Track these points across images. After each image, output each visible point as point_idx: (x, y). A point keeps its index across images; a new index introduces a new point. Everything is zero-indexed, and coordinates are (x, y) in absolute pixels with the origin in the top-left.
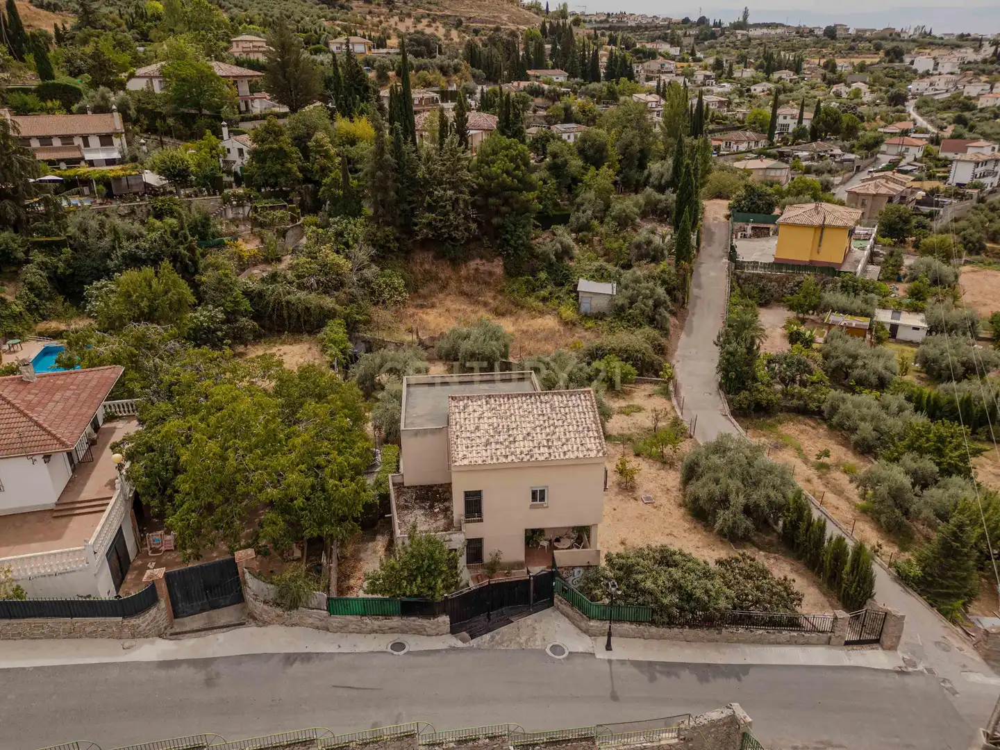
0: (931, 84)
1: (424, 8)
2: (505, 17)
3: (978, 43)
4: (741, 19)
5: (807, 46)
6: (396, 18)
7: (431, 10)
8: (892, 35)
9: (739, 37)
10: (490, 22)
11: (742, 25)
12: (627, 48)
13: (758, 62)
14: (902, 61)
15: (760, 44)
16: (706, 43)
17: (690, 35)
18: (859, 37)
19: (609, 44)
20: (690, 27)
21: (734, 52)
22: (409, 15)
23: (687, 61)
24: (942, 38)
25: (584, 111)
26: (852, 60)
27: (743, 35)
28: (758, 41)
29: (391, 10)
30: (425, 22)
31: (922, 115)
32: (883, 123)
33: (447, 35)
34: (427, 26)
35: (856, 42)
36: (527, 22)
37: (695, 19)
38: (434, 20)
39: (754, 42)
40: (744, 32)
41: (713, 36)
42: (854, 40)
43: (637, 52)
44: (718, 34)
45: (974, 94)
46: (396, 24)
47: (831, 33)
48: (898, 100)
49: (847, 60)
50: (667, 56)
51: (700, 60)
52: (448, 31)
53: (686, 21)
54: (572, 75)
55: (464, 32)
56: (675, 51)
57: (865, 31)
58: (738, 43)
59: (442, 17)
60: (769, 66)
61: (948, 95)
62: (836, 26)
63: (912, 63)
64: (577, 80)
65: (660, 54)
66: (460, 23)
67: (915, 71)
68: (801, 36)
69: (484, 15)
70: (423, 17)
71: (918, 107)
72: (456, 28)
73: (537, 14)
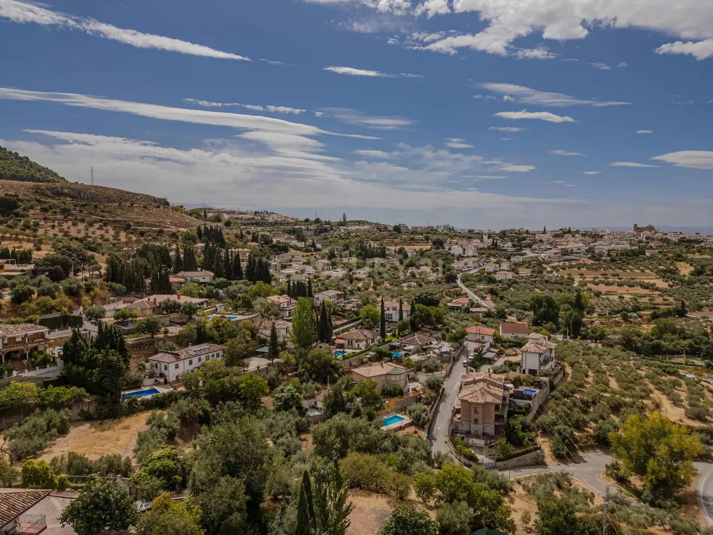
0: (466, 264)
1: (98, 215)
2: (168, 221)
3: (480, 235)
4: (342, 220)
5: (385, 238)
6: (70, 223)
7: (104, 217)
8: (432, 231)
9: (343, 231)
10: (156, 226)
11: (343, 223)
12: (266, 243)
13: (358, 252)
14: (443, 248)
15: (356, 236)
16: (322, 235)
17: (310, 230)
18: (415, 232)
19: (252, 241)
20: (311, 224)
21: (341, 241)
22: (83, 221)
23: (311, 251)
24: (460, 233)
25: (218, 327)
26: (415, 247)
27: (344, 230)
28: (354, 234)
29: (66, 217)
30: (97, 225)
31: (467, 287)
32: (449, 298)
33: (116, 237)
34: (98, 229)
35: (413, 235)
36: (187, 225)
37: (313, 219)
38: (105, 225)
39: (352, 234)
40: (345, 228)
41: (326, 230)
42: (411, 234)
43: (273, 247)
44: (329, 229)
45: (491, 270)
46: (69, 228)
47: (397, 229)
48: (451, 279)
49: (412, 247)
50: (296, 248)
51: (319, 250)
52: (117, 234)
53: (307, 220)
54: (218, 275)
55: (132, 233)
56: (301, 245)
57: (417, 228)
58: (342, 235)
59: (114, 222)
60: (365, 254)
61: (477, 270)
62: (399, 225)
63: (450, 249)
64: (222, 279)
65: (291, 247)
66: (129, 226)
67: (453, 255)
68: (381, 231)
69: (152, 220)
70: (95, 222)
71: (464, 281)
72: (125, 231)
73: (197, 218)
